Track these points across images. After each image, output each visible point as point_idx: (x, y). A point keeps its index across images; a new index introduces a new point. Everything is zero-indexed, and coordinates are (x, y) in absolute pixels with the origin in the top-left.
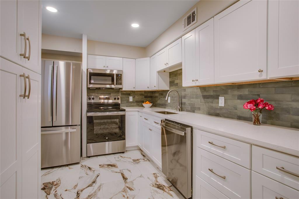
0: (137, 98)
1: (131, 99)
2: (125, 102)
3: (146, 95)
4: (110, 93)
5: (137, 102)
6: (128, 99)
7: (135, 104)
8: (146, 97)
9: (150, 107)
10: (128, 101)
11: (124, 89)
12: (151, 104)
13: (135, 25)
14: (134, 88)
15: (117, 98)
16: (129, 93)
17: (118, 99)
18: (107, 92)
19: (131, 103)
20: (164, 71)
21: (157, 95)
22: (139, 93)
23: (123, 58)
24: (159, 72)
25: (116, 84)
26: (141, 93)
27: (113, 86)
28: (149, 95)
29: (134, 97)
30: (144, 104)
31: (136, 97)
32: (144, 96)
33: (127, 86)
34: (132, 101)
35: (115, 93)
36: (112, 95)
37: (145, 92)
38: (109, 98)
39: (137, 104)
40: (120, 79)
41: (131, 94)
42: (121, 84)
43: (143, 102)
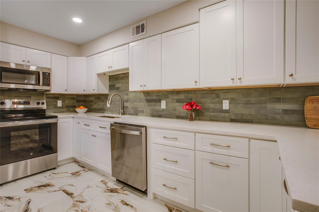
0: (68, 102)
1: (60, 103)
2: (52, 107)
3: (78, 98)
4: (29, 95)
5: (67, 107)
6: (55, 103)
7: (65, 110)
8: (78, 101)
9: (85, 112)
10: (56, 107)
11: (52, 92)
12: (86, 109)
13: (77, 20)
14: (66, 90)
15: (41, 103)
16: (57, 97)
17: (43, 103)
18: (25, 95)
19: (61, 109)
20: (104, 74)
21: (92, 99)
22: (70, 96)
23: (51, 53)
24: (99, 75)
25: (43, 85)
26: (72, 96)
27: (37, 87)
28: (82, 99)
29: (64, 101)
30: (77, 110)
31: (66, 101)
32: (76, 100)
33: (56, 88)
34: (61, 106)
35: (38, 96)
36: (32, 98)
37: (77, 95)
38: (30, 103)
39: (67, 110)
40: (47, 79)
41: (60, 97)
42: (49, 85)
43: (75, 107)
